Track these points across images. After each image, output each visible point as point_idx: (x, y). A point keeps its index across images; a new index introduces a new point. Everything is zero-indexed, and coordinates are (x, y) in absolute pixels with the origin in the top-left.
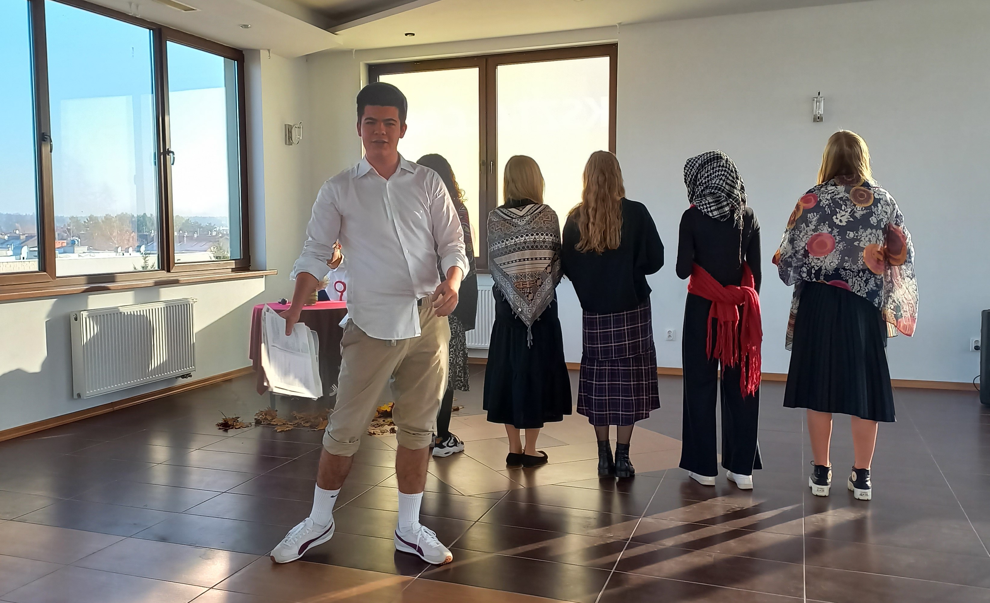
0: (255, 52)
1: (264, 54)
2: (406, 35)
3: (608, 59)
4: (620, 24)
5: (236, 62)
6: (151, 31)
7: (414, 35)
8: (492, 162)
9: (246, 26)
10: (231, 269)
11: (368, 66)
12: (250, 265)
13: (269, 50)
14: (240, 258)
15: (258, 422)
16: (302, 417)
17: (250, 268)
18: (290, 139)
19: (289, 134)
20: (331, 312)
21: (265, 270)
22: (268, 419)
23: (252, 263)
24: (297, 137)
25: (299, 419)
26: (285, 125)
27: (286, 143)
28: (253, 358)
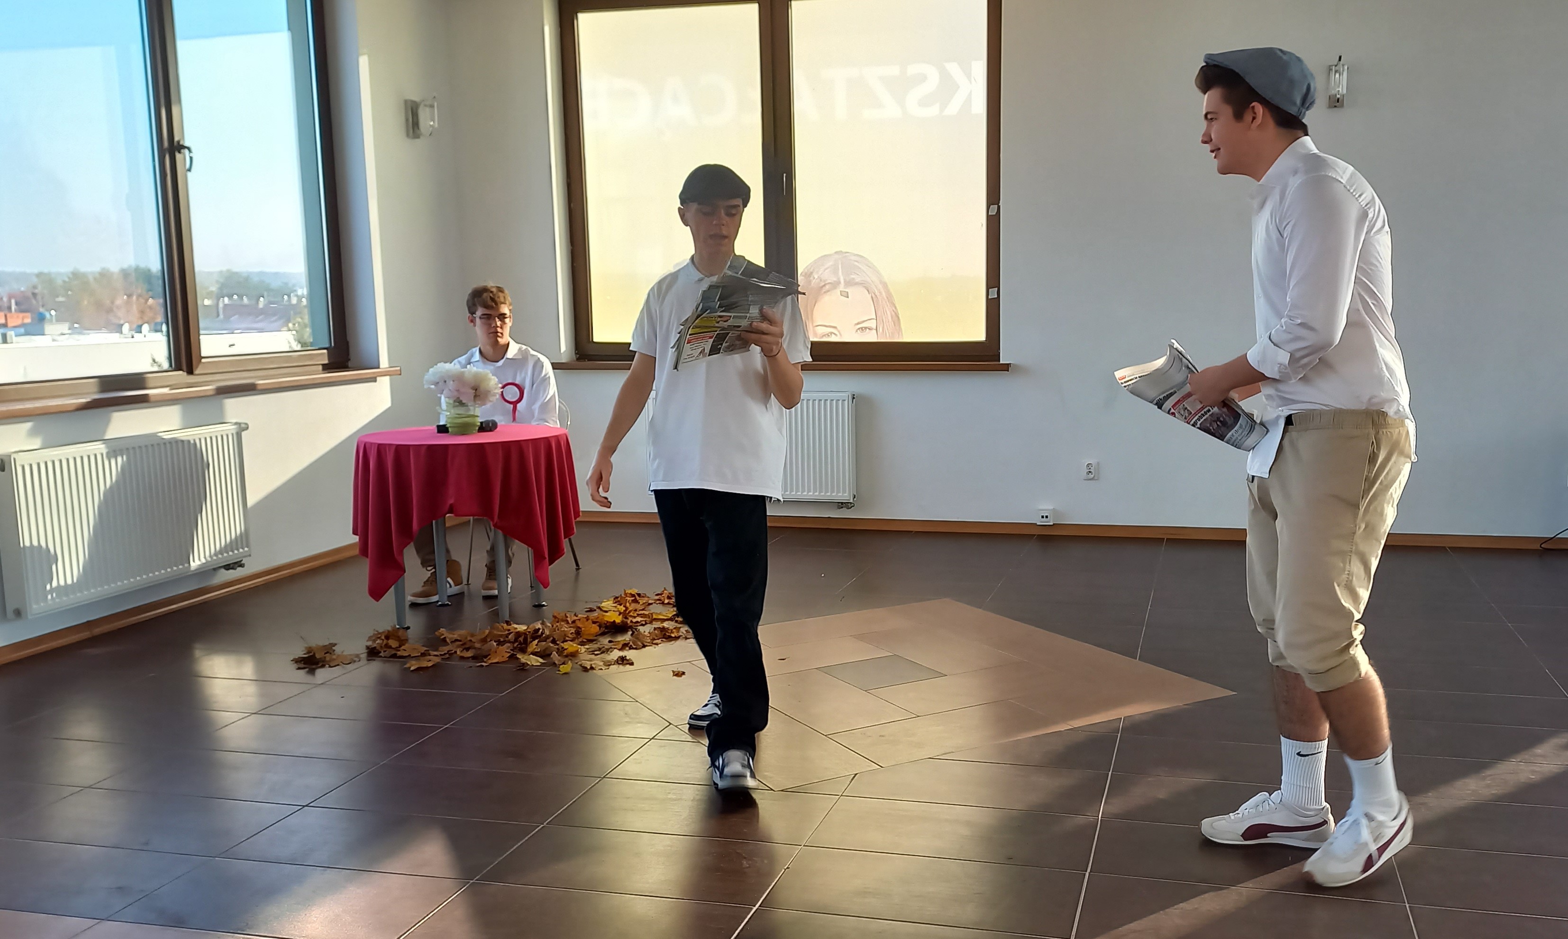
8: (785, 175)
14: (327, 345)
15: (373, 653)
16: (457, 640)
17: (350, 364)
18: (416, 128)
19: (413, 118)
20: (507, 446)
21: (378, 368)
22: (391, 646)
23: (352, 355)
24: (428, 121)
25: (452, 642)
26: (406, 102)
27: (408, 135)
28: (359, 534)
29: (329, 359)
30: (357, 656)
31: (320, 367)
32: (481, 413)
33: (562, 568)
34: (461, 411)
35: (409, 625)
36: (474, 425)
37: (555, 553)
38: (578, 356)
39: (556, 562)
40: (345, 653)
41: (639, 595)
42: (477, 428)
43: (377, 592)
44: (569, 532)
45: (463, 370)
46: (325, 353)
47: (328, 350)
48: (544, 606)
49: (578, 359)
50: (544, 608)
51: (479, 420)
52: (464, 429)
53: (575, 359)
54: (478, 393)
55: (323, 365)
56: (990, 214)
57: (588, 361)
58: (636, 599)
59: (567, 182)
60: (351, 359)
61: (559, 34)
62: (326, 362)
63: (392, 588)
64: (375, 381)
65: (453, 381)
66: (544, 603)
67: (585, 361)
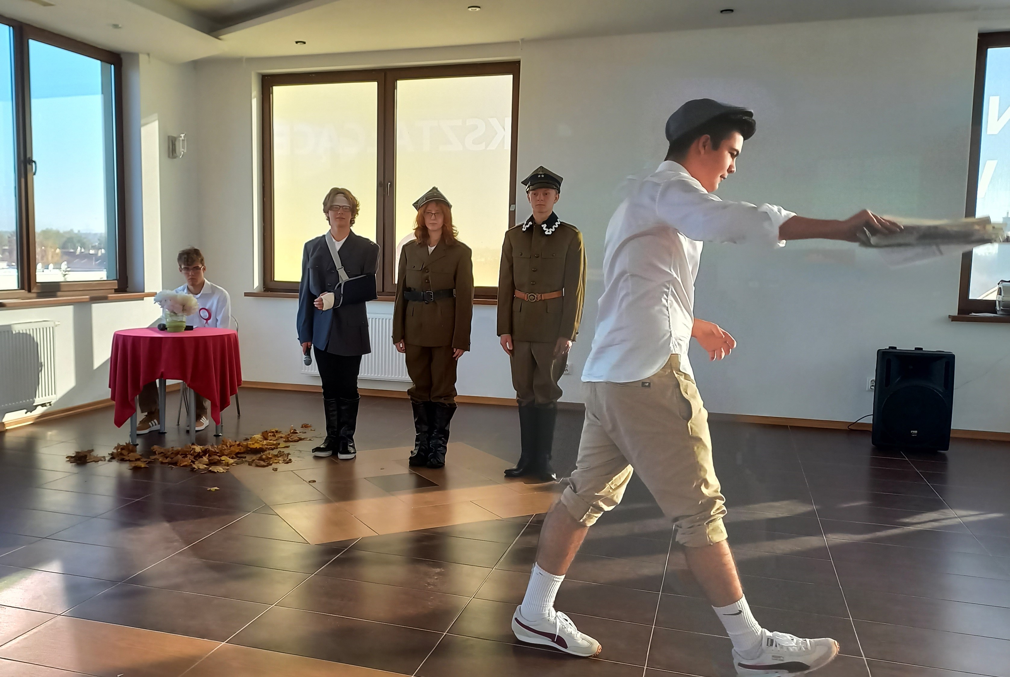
0: (134, 56)
1: (143, 59)
2: (297, 42)
3: (511, 77)
4: (522, 40)
5: (113, 66)
6: (11, 28)
7: (304, 43)
8: (389, 184)
9: (116, 26)
10: (114, 290)
11: (261, 77)
12: (128, 287)
13: (148, 55)
14: (115, 278)
15: (113, 457)
16: (162, 453)
17: (128, 289)
18: (174, 152)
19: (172, 147)
20: (197, 340)
21: (144, 292)
22: (123, 454)
23: (130, 284)
24: (181, 150)
25: (159, 454)
26: (169, 137)
27: (169, 157)
28: (111, 387)
29: (118, 287)
30: (104, 457)
31: (113, 291)
32: (186, 320)
33: (228, 413)
34: (175, 318)
35: (138, 443)
36: (182, 327)
37: (224, 404)
38: (265, 289)
39: (225, 409)
40: (98, 456)
41: (277, 432)
42: (184, 329)
43: (119, 423)
44: (233, 392)
45: (177, 294)
46: (116, 282)
47: (118, 281)
48: (220, 436)
49: (265, 291)
50: (220, 437)
51: (185, 325)
52: (176, 328)
53: (263, 290)
54: (185, 308)
55: (115, 289)
56: (511, 210)
57: (270, 292)
58: (274, 434)
59: (263, 185)
60: (129, 287)
61: (261, 98)
62: (117, 287)
63: (130, 419)
64: (143, 300)
65: (170, 300)
66: (220, 434)
67: (268, 292)
